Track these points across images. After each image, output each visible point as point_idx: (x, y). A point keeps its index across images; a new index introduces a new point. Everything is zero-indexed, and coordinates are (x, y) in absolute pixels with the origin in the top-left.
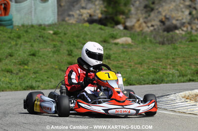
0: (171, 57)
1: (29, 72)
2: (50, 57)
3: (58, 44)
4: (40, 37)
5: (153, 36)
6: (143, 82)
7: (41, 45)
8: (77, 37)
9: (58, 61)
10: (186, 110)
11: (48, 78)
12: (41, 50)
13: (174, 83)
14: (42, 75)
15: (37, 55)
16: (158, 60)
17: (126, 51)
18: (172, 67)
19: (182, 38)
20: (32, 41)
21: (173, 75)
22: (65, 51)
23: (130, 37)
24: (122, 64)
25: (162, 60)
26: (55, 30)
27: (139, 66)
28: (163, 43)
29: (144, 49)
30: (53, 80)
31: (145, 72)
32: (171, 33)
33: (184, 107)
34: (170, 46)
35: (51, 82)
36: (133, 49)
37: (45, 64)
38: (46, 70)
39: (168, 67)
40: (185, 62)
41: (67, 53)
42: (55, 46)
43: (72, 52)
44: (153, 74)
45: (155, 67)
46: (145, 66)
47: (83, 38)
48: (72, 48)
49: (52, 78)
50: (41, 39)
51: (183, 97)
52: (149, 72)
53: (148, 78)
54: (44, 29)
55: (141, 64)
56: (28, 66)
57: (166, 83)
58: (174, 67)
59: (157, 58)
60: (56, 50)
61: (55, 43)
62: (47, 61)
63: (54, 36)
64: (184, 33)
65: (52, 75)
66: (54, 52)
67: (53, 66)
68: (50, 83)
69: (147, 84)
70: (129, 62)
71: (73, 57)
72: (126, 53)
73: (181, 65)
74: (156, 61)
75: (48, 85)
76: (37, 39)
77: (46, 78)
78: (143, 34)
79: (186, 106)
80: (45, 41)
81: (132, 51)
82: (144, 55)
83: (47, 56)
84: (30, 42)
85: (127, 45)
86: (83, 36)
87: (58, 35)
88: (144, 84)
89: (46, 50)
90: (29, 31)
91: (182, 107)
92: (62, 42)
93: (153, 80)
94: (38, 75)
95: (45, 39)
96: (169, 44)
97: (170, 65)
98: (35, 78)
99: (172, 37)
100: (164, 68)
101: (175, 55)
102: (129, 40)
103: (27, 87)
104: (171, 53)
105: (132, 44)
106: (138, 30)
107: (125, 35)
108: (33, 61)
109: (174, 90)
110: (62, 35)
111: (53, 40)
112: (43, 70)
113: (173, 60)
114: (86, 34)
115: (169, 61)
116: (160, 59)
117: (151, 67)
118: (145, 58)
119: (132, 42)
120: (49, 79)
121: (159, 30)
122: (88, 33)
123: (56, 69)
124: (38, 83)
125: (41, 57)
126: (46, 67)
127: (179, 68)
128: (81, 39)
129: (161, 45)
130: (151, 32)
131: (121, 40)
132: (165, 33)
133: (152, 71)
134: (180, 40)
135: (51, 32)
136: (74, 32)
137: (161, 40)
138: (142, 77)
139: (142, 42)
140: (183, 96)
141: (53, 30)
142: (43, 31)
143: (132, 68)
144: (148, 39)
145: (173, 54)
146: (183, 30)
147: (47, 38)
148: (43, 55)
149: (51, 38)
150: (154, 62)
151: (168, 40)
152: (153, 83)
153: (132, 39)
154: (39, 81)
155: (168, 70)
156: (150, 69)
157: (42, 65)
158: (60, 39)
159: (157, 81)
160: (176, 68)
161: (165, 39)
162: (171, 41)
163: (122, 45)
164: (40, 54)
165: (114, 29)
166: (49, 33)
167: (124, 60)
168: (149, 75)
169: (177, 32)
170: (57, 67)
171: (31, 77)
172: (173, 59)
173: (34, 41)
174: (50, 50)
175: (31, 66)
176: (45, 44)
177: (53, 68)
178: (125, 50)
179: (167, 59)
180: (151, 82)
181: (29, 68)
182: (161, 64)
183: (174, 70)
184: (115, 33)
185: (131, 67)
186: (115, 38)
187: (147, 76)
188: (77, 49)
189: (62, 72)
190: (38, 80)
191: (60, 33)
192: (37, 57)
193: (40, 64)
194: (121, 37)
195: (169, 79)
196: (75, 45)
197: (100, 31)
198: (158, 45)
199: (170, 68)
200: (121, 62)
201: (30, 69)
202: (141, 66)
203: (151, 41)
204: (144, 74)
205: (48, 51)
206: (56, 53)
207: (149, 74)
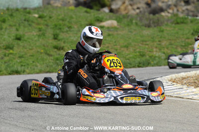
0: (157, 40)
1: (14, 57)
2: (36, 41)
3: (43, 27)
4: (25, 20)
5: (138, 19)
6: (129, 65)
7: (26, 29)
8: (63, 20)
9: (44, 45)
10: (173, 93)
11: (33, 62)
12: (26, 34)
13: (160, 66)
14: (27, 60)
15: (22, 39)
16: (145, 43)
17: (112, 35)
18: (158, 50)
19: (168, 20)
20: (17, 25)
21: (159, 57)
22: (50, 35)
23: (116, 20)
24: (108, 47)
25: (148, 43)
26: (41, 13)
27: (125, 49)
28: (149, 26)
29: (131, 32)
30: (38, 65)
31: (131, 56)
32: (157, 15)
33: (170, 90)
34: (156, 29)
35: (37, 66)
36: (119, 32)
37: (30, 48)
38: (31, 54)
39: (155, 50)
40: (171, 44)
41: (52, 37)
42: (40, 30)
43: (57, 36)
44: (139, 58)
45: (141, 51)
46: (131, 49)
47: (69, 22)
48: (58, 31)
49: (38, 62)
50: (26, 23)
51: (170, 81)
52: (136, 56)
53: (134, 62)
54: (29, 13)
55: (127, 47)
56: (13, 51)
57: (153, 66)
58: (160, 50)
59: (143, 41)
60: (42, 34)
61: (40, 27)
62: (32, 45)
63: (39, 20)
64: (170, 15)
65: (38, 59)
66: (39, 36)
67: (39, 50)
68: (36, 68)
69: (134, 67)
70: (115, 45)
71: (59, 40)
72: (111, 37)
73: (167, 48)
74: (143, 44)
75: (34, 69)
76: (22, 23)
77: (31, 62)
78: (128, 16)
79: (172, 89)
80: (30, 25)
81: (118, 34)
82: (130, 39)
83: (33, 40)
84: (15, 25)
85: (112, 28)
86: (68, 20)
87: (44, 19)
88: (130, 68)
89: (31, 34)
90: (14, 14)
91: (168, 90)
92: (47, 25)
93: (140, 63)
94: (23, 59)
95: (30, 23)
96: (155, 26)
97: (156, 47)
98: (21, 62)
99: (158, 20)
100: (150, 51)
101: (161, 37)
102: (114, 23)
103: (13, 71)
104: (158, 35)
105: (118, 27)
106: (124, 13)
107: (110, 18)
108: (18, 45)
109: (160, 73)
110: (47, 18)
111: (38, 24)
112: (29, 55)
113: (159, 43)
114: (72, 17)
115: (155, 44)
116: (146, 41)
117: (138, 50)
118: (131, 41)
119: (118, 25)
120: (34, 64)
121: (145, 12)
122: (74, 16)
123: (41, 53)
124: (23, 67)
125: (26, 41)
126: (32, 51)
127: (166, 50)
128: (66, 23)
129: (147, 28)
130: (137, 14)
131: (107, 24)
132: (151, 16)
133: (138, 54)
134: (166, 23)
135: (37, 16)
136: (59, 15)
137: (147, 22)
138: (128, 61)
139: (128, 25)
140: (170, 79)
141: (38, 14)
142: (28, 15)
143: (118, 51)
144: (134, 21)
145: (160, 36)
146: (168, 12)
147: (32, 22)
148: (28, 38)
149: (36, 21)
150: (140, 45)
151: (154, 23)
152: (139, 67)
153: (118, 22)
154: (25, 66)
155: (155, 53)
156: (136, 53)
157: (28, 49)
158: (46, 23)
159: (143, 65)
160: (163, 51)
161: (151, 22)
162: (158, 23)
163: (108, 28)
164: (26, 38)
165: (99, 12)
166: (34, 17)
167: (110, 44)
168: (135, 59)
169: (163, 14)
170: (42, 51)
171: (17, 62)
172: (159, 41)
173: (19, 25)
174: (35, 34)
175: (16, 50)
176: (30, 28)
177: (38, 52)
178: (111, 33)
179: (153, 41)
180: (137, 65)
181: (14, 52)
182: (147, 46)
183: (160, 53)
184: (100, 16)
185: (116, 50)
186: (101, 21)
187: (133, 60)
188: (63, 32)
189: (47, 56)
190: (24, 64)
191: (45, 17)
192: (22, 41)
193: (26, 48)
194: (107, 20)
195: (155, 62)
196: (60, 29)
197: (85, 14)
198: (144, 27)
199: (156, 51)
200: (107, 45)
201: (16, 54)
202: (127, 50)
203: (136, 24)
204: (131, 58)
205: (33, 35)
206: (42, 37)
207: (135, 57)
